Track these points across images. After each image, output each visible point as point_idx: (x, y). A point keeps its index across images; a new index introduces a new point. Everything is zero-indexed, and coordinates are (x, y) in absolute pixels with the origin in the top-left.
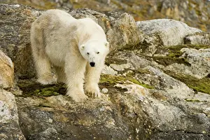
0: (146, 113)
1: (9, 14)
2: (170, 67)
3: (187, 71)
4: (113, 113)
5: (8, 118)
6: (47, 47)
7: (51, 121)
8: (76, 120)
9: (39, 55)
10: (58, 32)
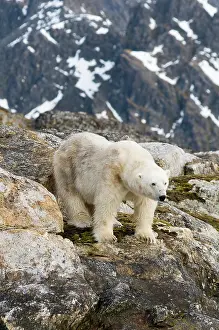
0: (207, 263)
1: (8, 137)
2: (182, 204)
3: (202, 209)
4: (177, 263)
5: (71, 272)
6: (78, 179)
7: (114, 274)
8: (142, 272)
9: (67, 190)
10: (92, 159)
